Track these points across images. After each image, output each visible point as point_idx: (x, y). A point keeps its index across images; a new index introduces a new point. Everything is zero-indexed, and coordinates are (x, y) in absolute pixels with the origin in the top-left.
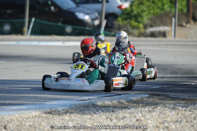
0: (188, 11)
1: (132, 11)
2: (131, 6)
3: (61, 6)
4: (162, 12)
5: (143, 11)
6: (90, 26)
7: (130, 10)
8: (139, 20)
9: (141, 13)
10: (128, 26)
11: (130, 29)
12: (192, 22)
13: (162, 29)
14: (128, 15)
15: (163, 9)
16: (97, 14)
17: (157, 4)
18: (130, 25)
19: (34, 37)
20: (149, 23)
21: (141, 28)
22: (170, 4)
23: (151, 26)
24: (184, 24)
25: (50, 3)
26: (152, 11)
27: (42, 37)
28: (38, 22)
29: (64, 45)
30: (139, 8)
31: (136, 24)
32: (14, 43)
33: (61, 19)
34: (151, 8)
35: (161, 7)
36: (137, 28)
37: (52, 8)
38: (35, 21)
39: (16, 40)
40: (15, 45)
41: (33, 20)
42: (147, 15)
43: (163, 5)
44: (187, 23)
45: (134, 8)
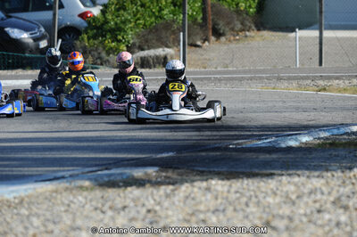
0: (204, 18)
1: (106, 22)
2: (103, 12)
4: (161, 21)
5: (124, 22)
6: (31, 51)
8: (120, 37)
10: (101, 49)
11: (103, 54)
12: (213, 38)
13: (160, 52)
14: (98, 29)
16: (43, 29)
17: (148, 7)
20: (137, 42)
22: (172, 8)
23: (141, 49)
24: (199, 43)
26: (141, 22)
31: (113, 45)
34: (139, 16)
45: (109, 16)
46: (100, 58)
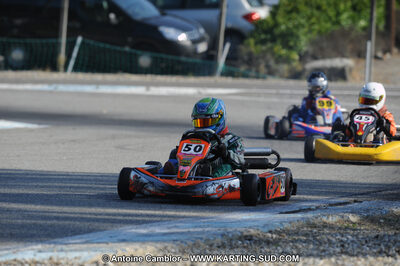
0: (388, 26)
1: (276, 25)
2: (273, 14)
3: (130, 12)
4: (336, 28)
5: (297, 27)
6: (188, 55)
7: (271, 23)
8: (291, 43)
9: (295, 31)
10: (269, 56)
11: (272, 63)
12: (395, 50)
13: (338, 62)
14: (267, 32)
15: (338, 23)
16: (202, 31)
17: (325, 11)
18: (273, 54)
19: (81, 76)
20: (310, 49)
21: (294, 60)
22: (351, 13)
23: (315, 58)
24: (380, 54)
25: (105, 5)
26: (316, 27)
27: (98, 77)
28: (88, 44)
29: (149, 93)
30: (290, 19)
31: (284, 52)
32: (45, 87)
33: (130, 39)
34: (313, 20)
35: (334, 19)
36: (287, 60)
37: (112, 16)
38: (83, 43)
39: (50, 82)
40: (51, 92)
41: (79, 40)
42: (306, 34)
43: (338, 14)
44: (385, 52)
45: (280, 19)
46: (268, 66)
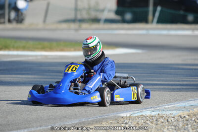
19: (161, 26)
27: (169, 26)
41: (159, 8)
